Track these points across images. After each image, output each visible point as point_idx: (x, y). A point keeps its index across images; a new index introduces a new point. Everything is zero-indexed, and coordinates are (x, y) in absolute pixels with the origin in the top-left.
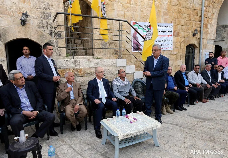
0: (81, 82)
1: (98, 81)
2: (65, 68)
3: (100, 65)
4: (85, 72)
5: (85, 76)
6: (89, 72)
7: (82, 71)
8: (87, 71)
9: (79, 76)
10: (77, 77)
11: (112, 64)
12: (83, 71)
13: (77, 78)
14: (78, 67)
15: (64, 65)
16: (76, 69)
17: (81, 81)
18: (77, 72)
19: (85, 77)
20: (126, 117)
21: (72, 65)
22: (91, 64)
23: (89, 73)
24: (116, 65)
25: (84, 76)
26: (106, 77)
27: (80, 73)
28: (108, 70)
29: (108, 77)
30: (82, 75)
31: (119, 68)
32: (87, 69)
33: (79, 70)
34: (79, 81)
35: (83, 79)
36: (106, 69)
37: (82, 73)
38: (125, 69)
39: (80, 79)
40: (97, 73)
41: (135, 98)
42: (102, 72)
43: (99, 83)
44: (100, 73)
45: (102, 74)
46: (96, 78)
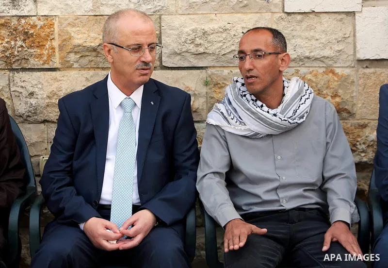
0: (43, 103)
1: (115, 95)
4: (66, 40)
5: (70, 67)
6: (94, 44)
7: (49, 37)
8: (81, 37)
9: (34, 62)
10: (24, 70)
12: (56, 36)
14: (27, 8)
16: (14, 22)
17: (42, 94)
18: (19, 43)
23: (94, 50)
25: (67, 66)
26: (209, 79)
27: (41, 46)
28: (224, 35)
29: (225, 79)
30: (49, 56)
31: (304, 25)
32: (83, 27)
33: (36, 26)
34: (32, 94)
35: (56, 85)
36: (208, 27)
37: (53, 48)
38: (350, 29)
39: (40, 86)
40: (109, 51)
41: (328, 238)
42: (138, 48)
43: (120, 108)
44: (126, 53)
45: (139, 63)
46: (109, 81)
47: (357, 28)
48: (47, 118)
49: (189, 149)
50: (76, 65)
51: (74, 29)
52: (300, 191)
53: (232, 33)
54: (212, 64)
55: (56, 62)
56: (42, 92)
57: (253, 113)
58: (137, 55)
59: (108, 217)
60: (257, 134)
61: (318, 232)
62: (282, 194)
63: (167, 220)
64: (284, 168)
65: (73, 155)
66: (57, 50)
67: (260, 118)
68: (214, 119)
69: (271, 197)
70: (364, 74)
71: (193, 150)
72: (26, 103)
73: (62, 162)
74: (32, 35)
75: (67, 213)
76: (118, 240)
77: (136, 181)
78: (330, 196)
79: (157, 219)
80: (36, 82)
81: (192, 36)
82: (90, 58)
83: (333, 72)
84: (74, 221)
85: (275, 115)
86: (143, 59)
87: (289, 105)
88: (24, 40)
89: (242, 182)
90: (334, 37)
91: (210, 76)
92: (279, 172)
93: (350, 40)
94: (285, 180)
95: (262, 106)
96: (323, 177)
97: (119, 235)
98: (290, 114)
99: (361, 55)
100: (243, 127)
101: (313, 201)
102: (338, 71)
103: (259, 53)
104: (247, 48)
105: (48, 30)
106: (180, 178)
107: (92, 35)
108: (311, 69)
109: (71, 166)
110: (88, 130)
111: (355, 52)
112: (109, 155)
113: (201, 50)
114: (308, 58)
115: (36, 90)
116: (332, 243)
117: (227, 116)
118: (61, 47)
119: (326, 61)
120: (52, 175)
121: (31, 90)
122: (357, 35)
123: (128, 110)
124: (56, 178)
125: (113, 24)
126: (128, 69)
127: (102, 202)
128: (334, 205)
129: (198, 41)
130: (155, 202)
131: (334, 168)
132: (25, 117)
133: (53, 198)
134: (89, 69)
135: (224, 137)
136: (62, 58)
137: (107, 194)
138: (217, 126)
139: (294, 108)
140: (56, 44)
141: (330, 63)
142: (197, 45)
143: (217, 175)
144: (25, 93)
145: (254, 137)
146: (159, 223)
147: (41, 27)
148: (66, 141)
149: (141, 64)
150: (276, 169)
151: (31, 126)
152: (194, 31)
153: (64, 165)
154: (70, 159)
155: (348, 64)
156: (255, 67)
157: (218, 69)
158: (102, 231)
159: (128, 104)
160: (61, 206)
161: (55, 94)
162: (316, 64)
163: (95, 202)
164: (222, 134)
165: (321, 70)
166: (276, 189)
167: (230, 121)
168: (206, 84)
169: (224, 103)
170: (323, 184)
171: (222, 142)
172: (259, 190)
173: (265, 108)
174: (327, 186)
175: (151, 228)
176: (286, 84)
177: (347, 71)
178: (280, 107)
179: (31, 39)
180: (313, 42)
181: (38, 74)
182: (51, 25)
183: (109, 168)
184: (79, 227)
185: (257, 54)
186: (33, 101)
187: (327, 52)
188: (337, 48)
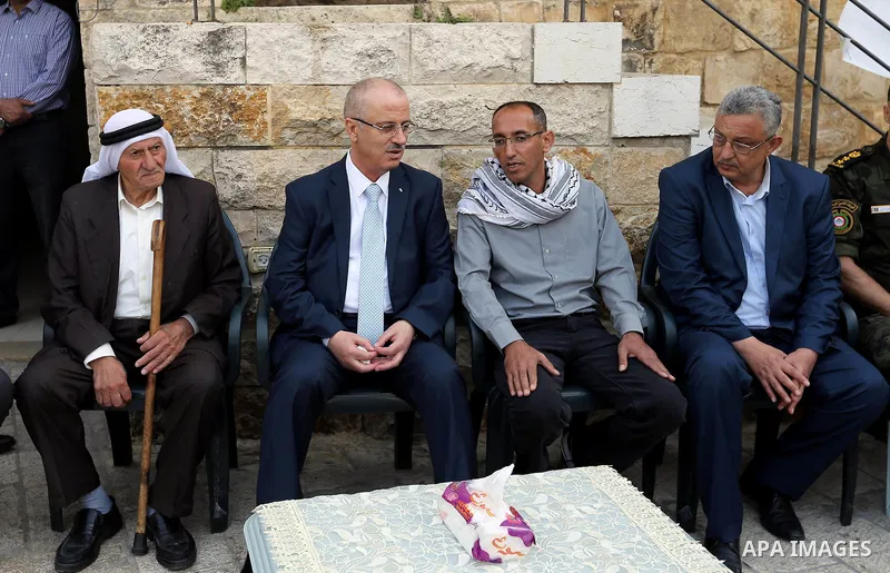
0: (253, 187)
2: (142, 79)
3: (396, 70)
4: (281, 114)
5: (284, 145)
6: (315, 118)
7: (260, 110)
8: (299, 110)
9: (242, 139)
10: (230, 148)
11: (499, 59)
12: (269, 109)
13: (227, 153)
14: (234, 75)
15: (136, 63)
16: (219, 92)
17: (252, 176)
18: (225, 117)
19: (288, 152)
20: (454, 503)
21: (194, 66)
22: (327, 57)
23: (315, 125)
24: (527, 69)
25: (281, 144)
26: (444, 159)
27: (251, 120)
28: (464, 109)
29: (463, 160)
30: (260, 132)
31: (554, 98)
32: (300, 98)
33: (245, 96)
34: (239, 176)
35: (267, 165)
36: (445, 99)
37: (265, 123)
38: (606, 102)
39: (249, 167)
40: (353, 127)
41: (623, 354)
42: (390, 126)
43: (363, 197)
44: (374, 131)
45: (389, 144)
46: (349, 162)
47: (615, 101)
48: (257, 204)
49: (443, 244)
50: (291, 143)
51: (291, 101)
52: (575, 293)
53: (474, 107)
54: (449, 142)
55: (269, 139)
56: (251, 174)
57: (518, 198)
58: (388, 135)
59: (354, 329)
60: (522, 223)
61: (604, 344)
62: (557, 297)
63: (429, 332)
64: (554, 264)
65: (307, 253)
66: (269, 125)
67: (528, 205)
68: (467, 207)
69: (544, 300)
70: (620, 153)
71: (447, 245)
72: (233, 187)
73: (295, 261)
74: (240, 108)
75: (307, 326)
76: (372, 361)
77: (386, 284)
78: (607, 295)
79: (417, 332)
80: (244, 163)
81: (428, 110)
82: (309, 135)
83: (585, 152)
84: (317, 335)
85: (543, 200)
86: (395, 140)
87: (558, 189)
88: (230, 113)
89: (506, 282)
90: (587, 111)
91: (446, 156)
92: (549, 268)
93: (606, 114)
94: (558, 279)
95: (527, 191)
96: (597, 271)
97: (373, 354)
98: (561, 199)
99: (619, 133)
100: (505, 216)
101: (590, 304)
102: (590, 150)
103: (523, 136)
104: (506, 129)
105: (260, 102)
106: (434, 280)
107: (313, 107)
108: (561, 148)
109: (305, 265)
110: (326, 222)
111: (610, 129)
112: (352, 253)
113: (438, 126)
114: (559, 135)
115: (245, 171)
116: (629, 359)
117: (484, 204)
118: (274, 122)
119: (578, 139)
120: (282, 278)
121: (239, 171)
122: (615, 109)
123: (374, 198)
124: (288, 281)
125: (362, 96)
126: (376, 151)
127: (346, 310)
128: (618, 309)
129: (435, 116)
130: (413, 310)
131: (608, 261)
132: (231, 203)
133: (288, 307)
134: (307, 147)
135: (483, 228)
136: (276, 134)
137: (351, 301)
138: (473, 215)
139: (564, 193)
140: (268, 118)
141: (582, 141)
142: (434, 120)
143: (482, 275)
144: (231, 175)
145: (518, 227)
146: (419, 337)
147: (251, 98)
148: (299, 235)
149: (392, 145)
150: (544, 265)
151: (238, 213)
152: (430, 104)
153: (297, 266)
154: (303, 258)
155: (602, 142)
156: (518, 152)
157: (455, 148)
158: (352, 348)
159: (374, 191)
160: (298, 316)
161: (267, 176)
162: (566, 142)
163: (338, 311)
164: (480, 225)
165: (571, 150)
166: (549, 290)
167: (488, 208)
168: (442, 165)
169: (477, 189)
170: (597, 280)
171: (482, 234)
172: (528, 291)
173: (532, 193)
174: (602, 282)
175: (409, 342)
176: (549, 165)
177: (601, 151)
178: (547, 191)
179: (239, 112)
180: (565, 117)
181: (247, 152)
182: (263, 96)
183: (354, 268)
184: (322, 343)
185: (519, 136)
186: (241, 184)
187: (580, 129)
188: (591, 125)
